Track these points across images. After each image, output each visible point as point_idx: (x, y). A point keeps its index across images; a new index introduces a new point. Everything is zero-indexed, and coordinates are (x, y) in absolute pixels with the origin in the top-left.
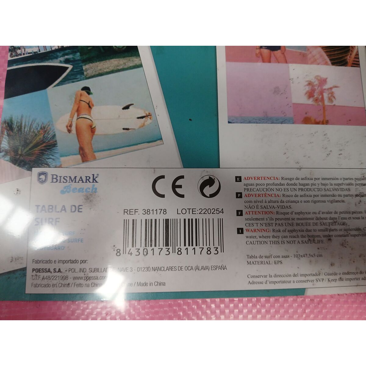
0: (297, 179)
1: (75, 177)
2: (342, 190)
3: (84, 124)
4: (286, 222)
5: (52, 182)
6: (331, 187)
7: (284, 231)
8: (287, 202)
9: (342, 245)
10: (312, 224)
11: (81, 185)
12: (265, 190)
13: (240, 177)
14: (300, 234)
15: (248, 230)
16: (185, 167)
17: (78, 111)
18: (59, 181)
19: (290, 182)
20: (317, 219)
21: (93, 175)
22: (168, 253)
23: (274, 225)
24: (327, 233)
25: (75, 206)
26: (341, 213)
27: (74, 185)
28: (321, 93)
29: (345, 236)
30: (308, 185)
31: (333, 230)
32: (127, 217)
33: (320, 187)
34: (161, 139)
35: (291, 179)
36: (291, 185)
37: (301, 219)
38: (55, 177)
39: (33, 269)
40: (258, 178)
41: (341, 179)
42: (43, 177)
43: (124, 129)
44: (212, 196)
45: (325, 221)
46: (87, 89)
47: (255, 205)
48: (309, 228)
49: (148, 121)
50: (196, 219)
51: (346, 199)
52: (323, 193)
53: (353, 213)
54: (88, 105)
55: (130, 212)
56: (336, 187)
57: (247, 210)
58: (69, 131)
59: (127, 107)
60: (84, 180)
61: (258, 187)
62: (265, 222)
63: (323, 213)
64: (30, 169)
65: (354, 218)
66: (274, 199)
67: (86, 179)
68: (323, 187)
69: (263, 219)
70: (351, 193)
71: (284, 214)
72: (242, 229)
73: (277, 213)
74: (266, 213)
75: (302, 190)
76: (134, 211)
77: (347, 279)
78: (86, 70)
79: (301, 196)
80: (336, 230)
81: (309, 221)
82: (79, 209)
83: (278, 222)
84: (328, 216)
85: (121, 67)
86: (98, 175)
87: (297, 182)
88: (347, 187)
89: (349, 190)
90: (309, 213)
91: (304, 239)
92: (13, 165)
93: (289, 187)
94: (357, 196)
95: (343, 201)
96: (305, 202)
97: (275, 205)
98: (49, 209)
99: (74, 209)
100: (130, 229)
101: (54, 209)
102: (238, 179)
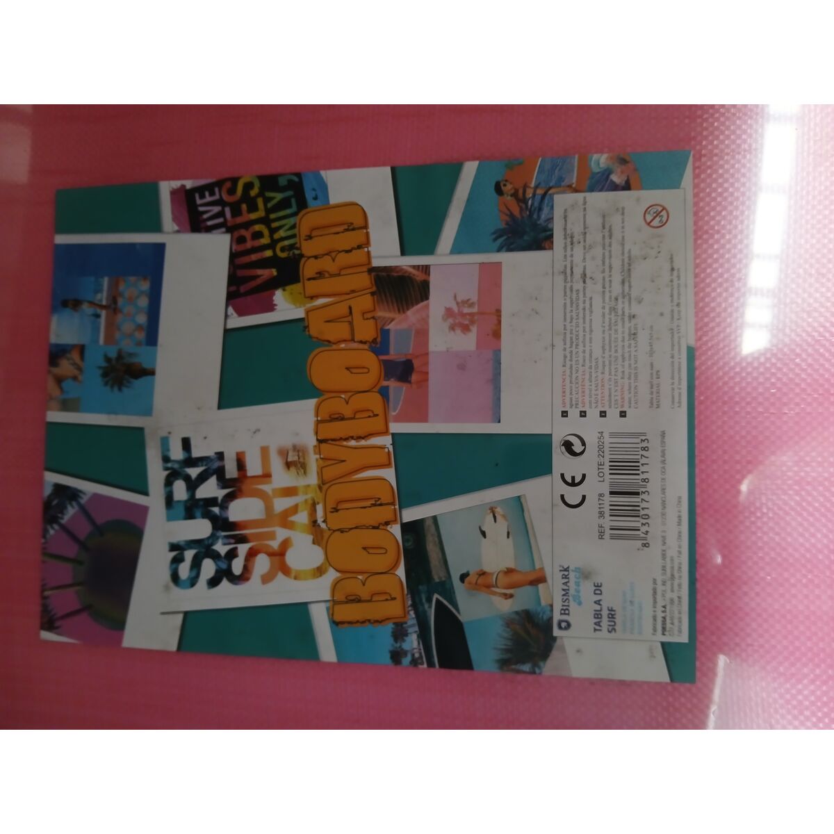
0: (565, 349)
1: (564, 590)
2: (578, 299)
4: (613, 363)
5: (568, 614)
6: (574, 311)
7: (623, 366)
8: (591, 361)
9: (640, 302)
10: (616, 336)
11: (572, 585)
12: (577, 386)
13: (563, 412)
14: (627, 350)
15: (622, 406)
16: (550, 472)
17: (488, 586)
18: (567, 607)
19: (569, 358)
20: (610, 329)
21: (561, 571)
22: (646, 493)
23: (616, 378)
24: (626, 319)
25: (595, 590)
26: (604, 302)
27: (572, 592)
28: (463, 315)
29: (630, 298)
30: (571, 338)
31: (623, 312)
32: (607, 536)
33: (574, 324)
34: (519, 497)
35: (565, 357)
36: (571, 357)
37: (610, 347)
38: (563, 612)
40: (564, 392)
41: (565, 299)
42: (563, 625)
43: (508, 537)
44: (584, 444)
45: (613, 321)
46: (463, 577)
47: (594, 397)
48: (620, 339)
49: (499, 510)
50: (610, 462)
51: (588, 295)
52: (581, 321)
53: (604, 287)
54: (482, 576)
55: (602, 533)
56: (574, 305)
57: (600, 405)
58: (511, 596)
59: (484, 534)
60: (566, 580)
61: (574, 393)
62: (612, 387)
63: (604, 323)
64: (555, 639)
65: (610, 287)
66: (587, 377)
67: (566, 578)
68: (574, 321)
69: (610, 389)
70: (581, 289)
71: (604, 366)
72: (621, 412)
73: (603, 373)
74: (603, 386)
75: (577, 345)
76: (600, 529)
77: (679, 298)
78: (440, 578)
79: (584, 346)
80: (623, 308)
81: (613, 339)
82: (598, 586)
83: (613, 373)
84: (607, 317)
85: (436, 539)
86: (560, 566)
87: (568, 350)
88: (574, 293)
89: (578, 291)
90: (604, 338)
91: (633, 345)
92: (550, 658)
93: (574, 359)
94: (584, 282)
95: (591, 298)
96: (591, 343)
97: (594, 375)
98: (598, 618)
99: (599, 592)
100: (619, 533)
101: (598, 612)
102: (565, 414)
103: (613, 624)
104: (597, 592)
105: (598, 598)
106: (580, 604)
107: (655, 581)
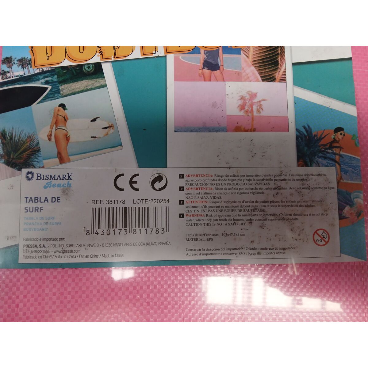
0: (227, 176)
1: (55, 176)
2: (263, 184)
3: (61, 134)
4: (217, 208)
5: (37, 179)
6: (254, 182)
7: (215, 216)
8: (218, 194)
9: (261, 226)
10: (237, 211)
11: (58, 182)
12: (201, 184)
13: (183, 175)
14: (227, 218)
15: (187, 215)
16: (140, 166)
17: (56, 123)
18: (42, 178)
19: (221, 179)
20: (241, 207)
21: (68, 174)
22: (126, 233)
23: (207, 211)
24: (249, 218)
25: (55, 198)
26: (261, 202)
27: (54, 182)
28: (251, 105)
29: (264, 220)
30: (235, 180)
31: (254, 215)
32: (94, 206)
33: (245, 182)
34: (121, 145)
35: (222, 176)
36: (222, 180)
37: (229, 207)
38: (39, 175)
39: (24, 245)
40: (197, 176)
41: (262, 176)
42: (30, 176)
43: (92, 137)
44: (161, 189)
45: (247, 208)
46: (63, 106)
47: (194, 196)
48: (235, 213)
49: (111, 131)
50: (148, 207)
51: (266, 191)
52: (247, 187)
53: (271, 202)
54: (64, 119)
55: (97, 202)
56: (259, 182)
57: (188, 200)
58: (50, 139)
59: (94, 120)
60: (62, 178)
61: (196, 182)
62: (201, 209)
63: (246, 202)
64: (20, 170)
65: (271, 206)
66: (208, 191)
68: (247, 182)
69: (199, 207)
70: (270, 186)
71: (215, 203)
72: (183, 215)
73: (210, 202)
74: (202, 202)
75: (230, 184)
76: (99, 201)
77: (264, 253)
78: (62, 90)
79: (229, 189)
80: (257, 215)
81: (235, 208)
82: (58, 200)
83: (211, 209)
84: (250, 204)
85: (90, 87)
86: (72, 173)
87: (227, 178)
88: (267, 182)
89: (269, 184)
90: (235, 202)
91: (231, 222)
92: (7, 167)
93: (220, 182)
94: (275, 189)
95: (263, 193)
96: (232, 193)
97: (209, 196)
98: (35, 200)
99: (54, 200)
100: (96, 215)
101: (39, 200)
102: (181, 176)
103: (31, 210)
104: (54, 199)
105: (50, 200)
106: (45, 187)
107: (62, 239)
